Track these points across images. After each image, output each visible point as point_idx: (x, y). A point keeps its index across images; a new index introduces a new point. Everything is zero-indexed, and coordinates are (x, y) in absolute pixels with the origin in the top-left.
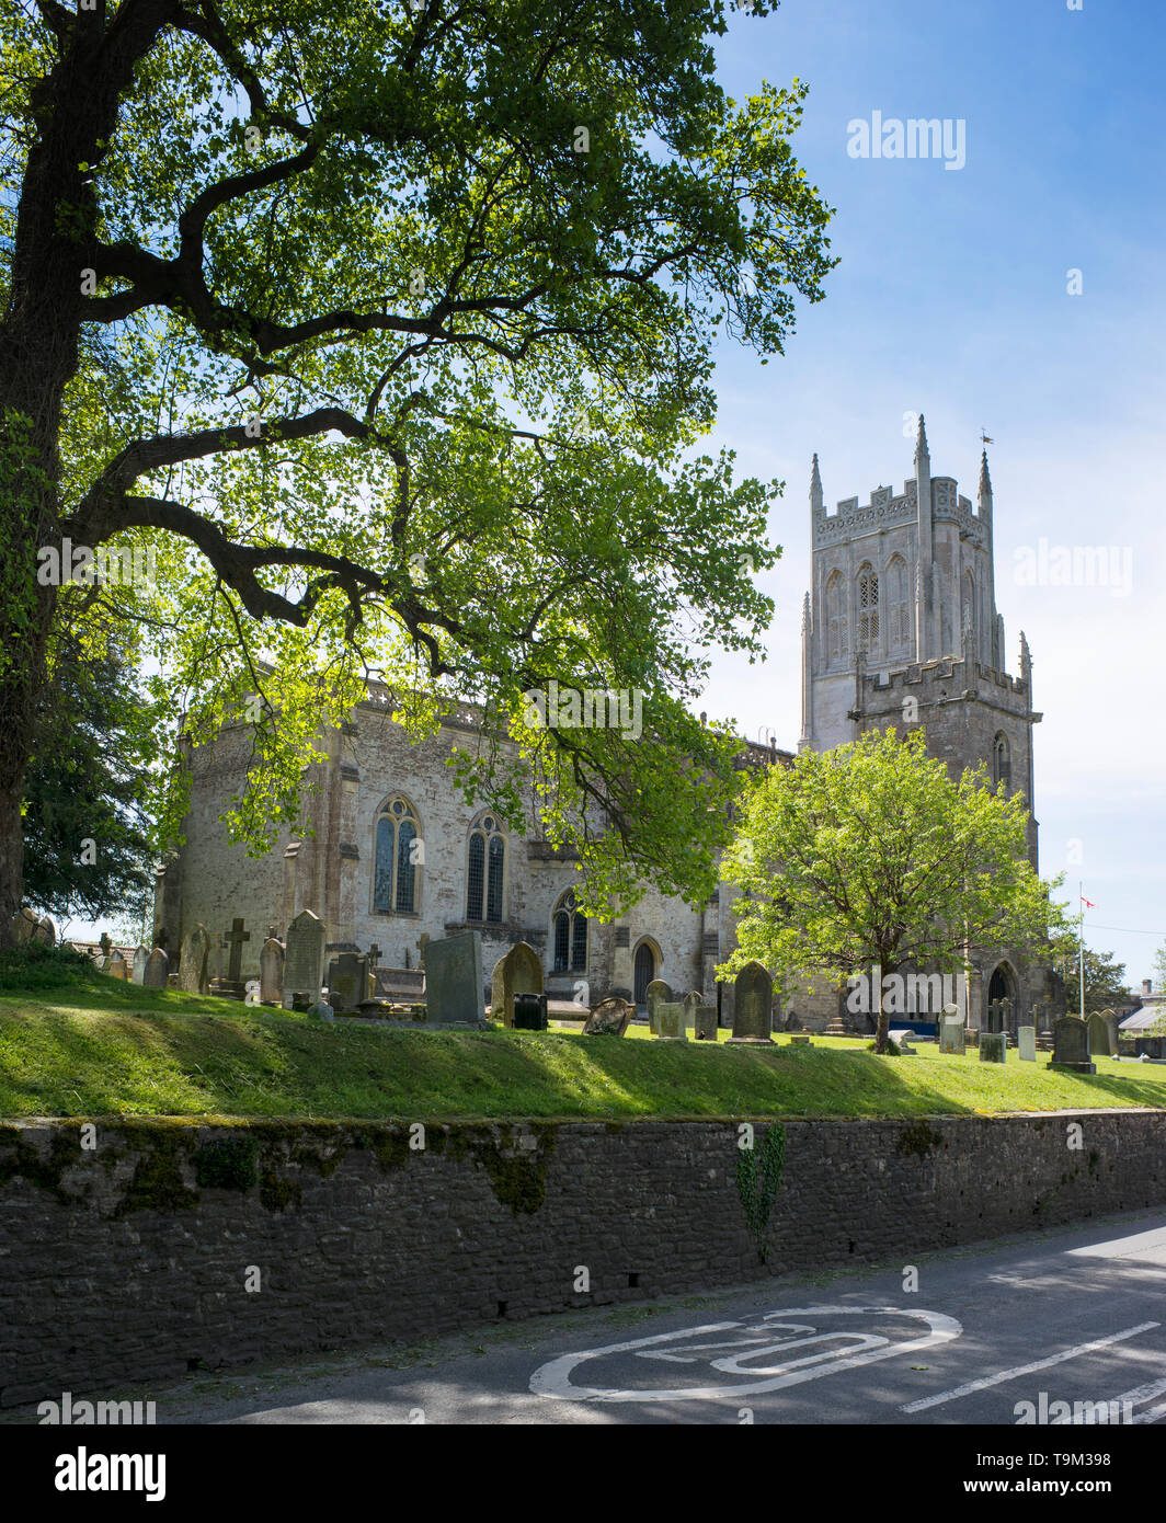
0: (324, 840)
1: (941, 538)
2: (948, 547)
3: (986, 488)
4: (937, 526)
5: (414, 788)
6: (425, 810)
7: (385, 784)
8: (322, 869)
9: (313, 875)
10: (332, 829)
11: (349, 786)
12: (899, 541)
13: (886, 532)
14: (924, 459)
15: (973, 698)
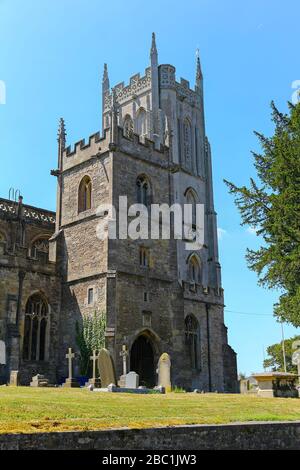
1: (164, 96)
2: (169, 102)
3: (200, 77)
4: (162, 91)
12: (143, 100)
13: (135, 98)
14: (154, 55)
15: (113, 148)
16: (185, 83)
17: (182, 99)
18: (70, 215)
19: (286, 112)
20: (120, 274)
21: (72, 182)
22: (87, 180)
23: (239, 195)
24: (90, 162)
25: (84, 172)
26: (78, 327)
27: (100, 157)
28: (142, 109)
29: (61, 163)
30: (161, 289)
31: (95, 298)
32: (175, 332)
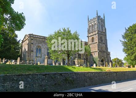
0: (30, 50)
4: (99, 20)
5: (40, 45)
6: (42, 47)
7: (37, 44)
8: (30, 53)
9: (29, 53)
10: (30, 49)
11: (32, 45)
12: (95, 22)
13: (94, 22)
14: (97, 14)
15: (98, 33)
16: (102, 18)
17: (102, 21)
18: (90, 43)
19: (127, 29)
20: (100, 51)
21: (90, 38)
22: (93, 38)
23: (122, 42)
24: (94, 35)
25: (93, 36)
26: (93, 58)
27: (95, 34)
28: (95, 23)
29: (88, 35)
30: (104, 53)
31: (96, 54)
32: (106, 59)
